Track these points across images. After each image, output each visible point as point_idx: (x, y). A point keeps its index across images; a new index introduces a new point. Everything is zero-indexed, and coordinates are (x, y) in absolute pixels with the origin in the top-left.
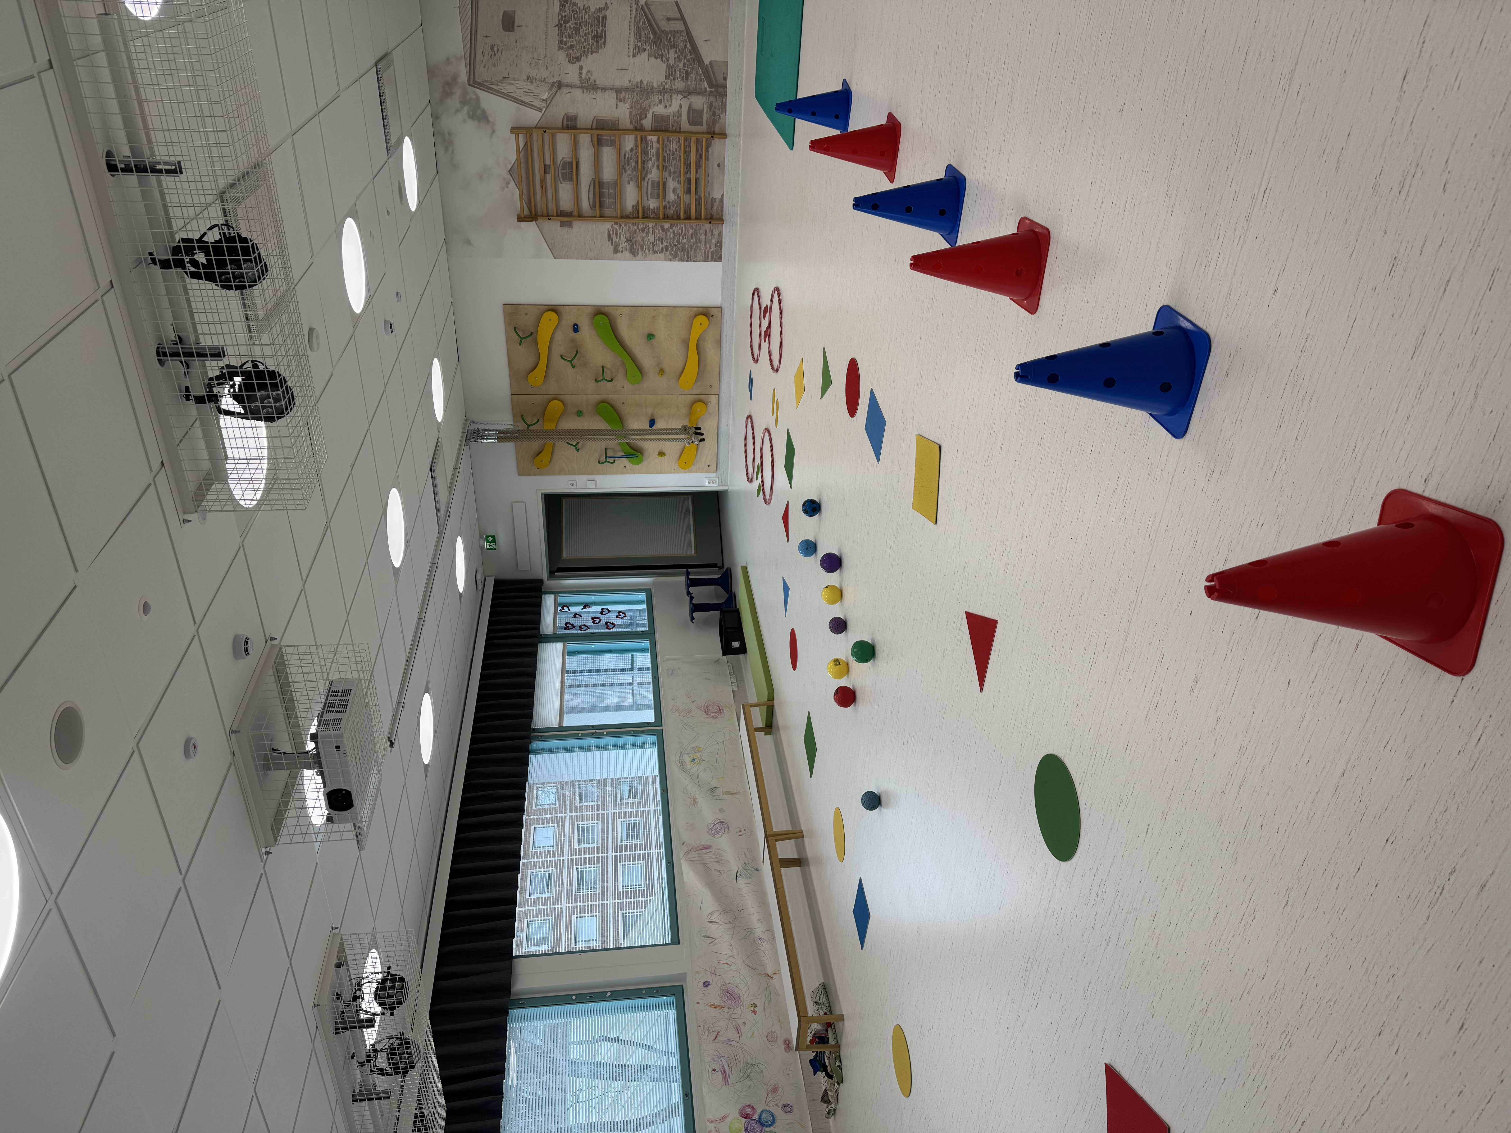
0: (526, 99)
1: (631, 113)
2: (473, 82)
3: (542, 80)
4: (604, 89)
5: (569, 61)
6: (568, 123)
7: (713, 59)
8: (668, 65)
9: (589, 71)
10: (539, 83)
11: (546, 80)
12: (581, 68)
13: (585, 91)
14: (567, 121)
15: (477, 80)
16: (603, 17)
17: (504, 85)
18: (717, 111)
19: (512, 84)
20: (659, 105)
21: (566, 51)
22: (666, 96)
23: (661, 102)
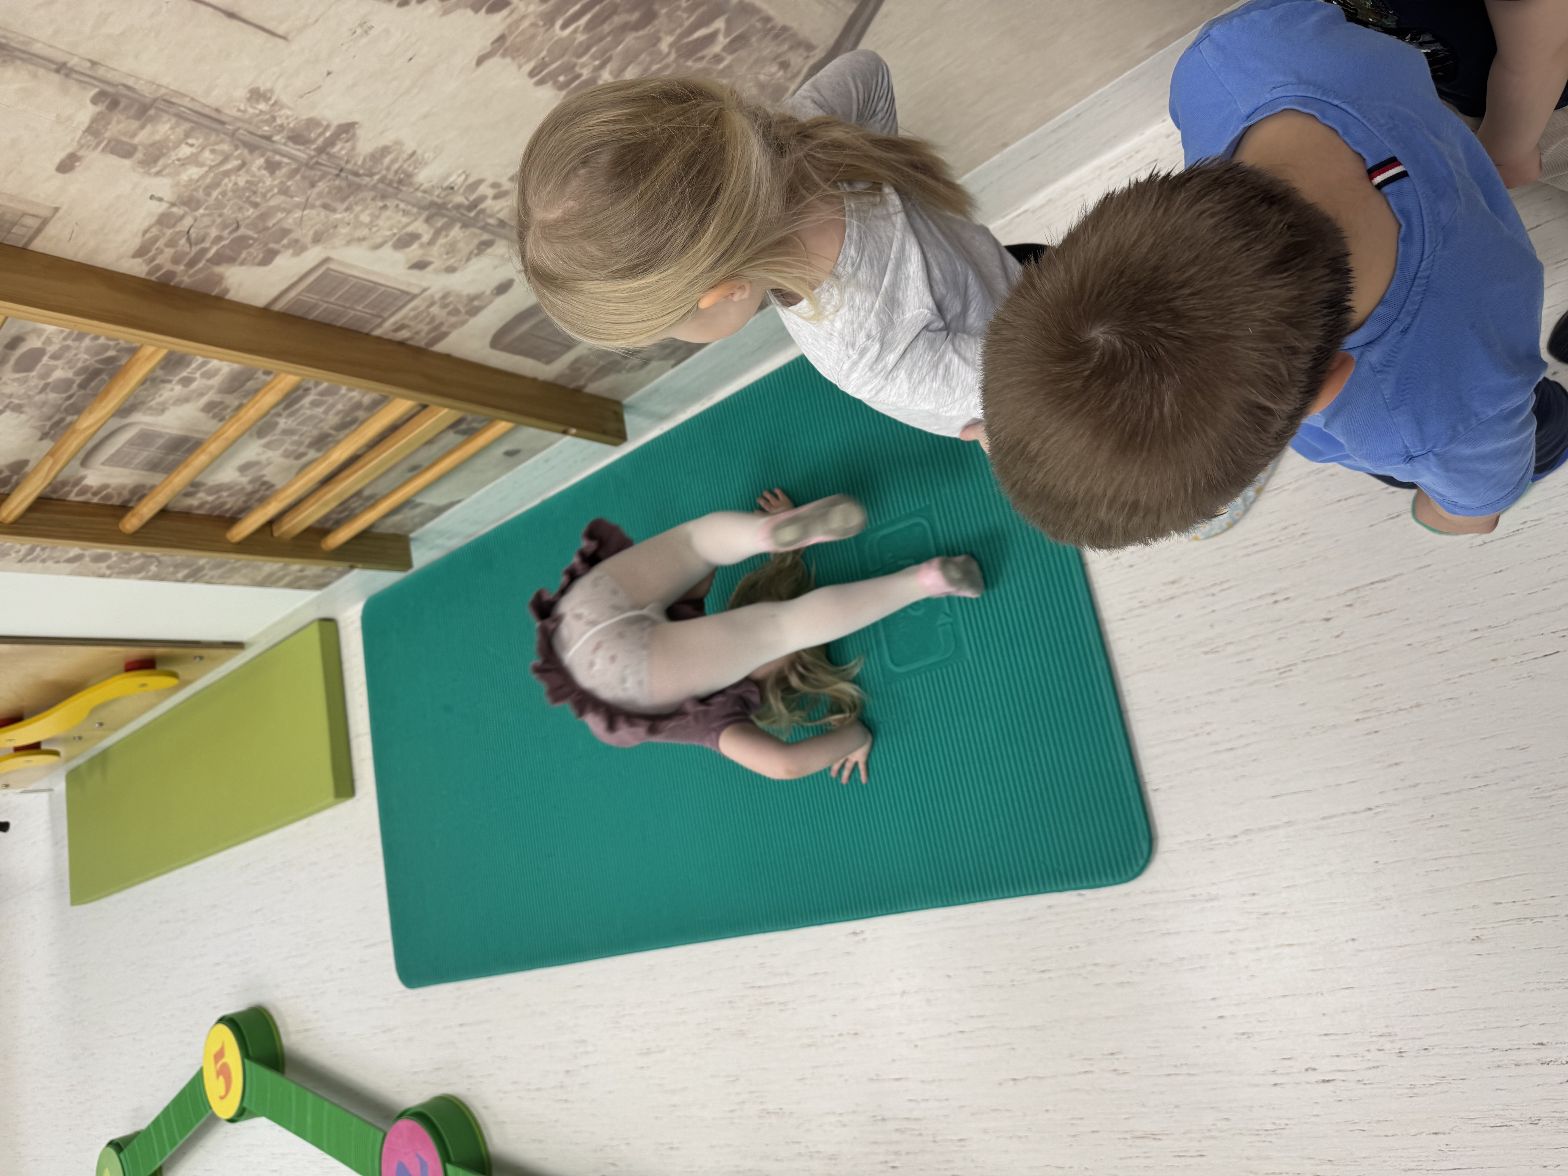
20: (382, 250)
22: (456, 232)
23: (405, 241)
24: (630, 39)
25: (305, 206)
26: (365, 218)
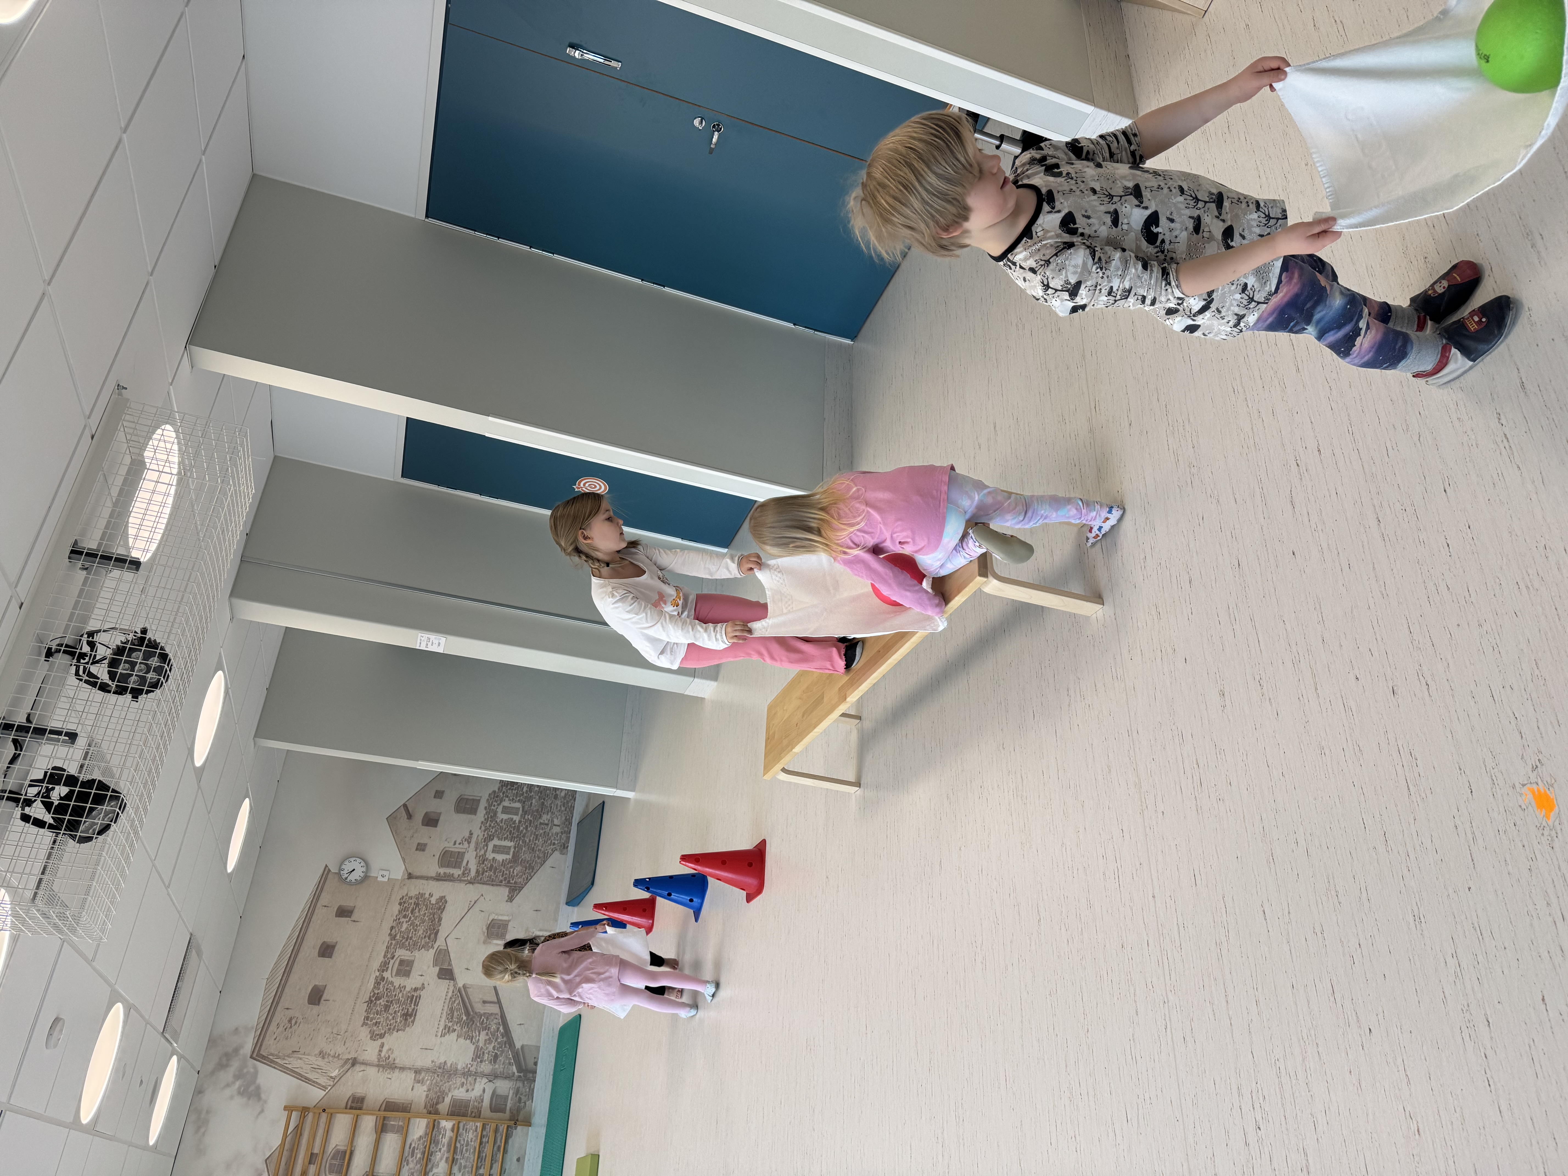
0: (311, 1076)
1: (427, 1096)
2: (258, 1055)
3: (336, 1056)
4: (402, 1069)
5: (371, 1037)
6: (353, 1105)
7: (525, 1044)
8: (477, 1047)
9: (390, 1049)
10: (331, 1059)
11: (340, 1057)
12: (382, 1046)
13: (381, 1070)
14: (352, 1102)
15: (262, 1052)
16: (417, 997)
17: (292, 1059)
18: (522, 1097)
19: (301, 1059)
20: (461, 1089)
21: (369, 1027)
22: (470, 1079)
23: (462, 1085)
24: (473, 1026)
25: (445, 1083)
26: (454, 1082)
